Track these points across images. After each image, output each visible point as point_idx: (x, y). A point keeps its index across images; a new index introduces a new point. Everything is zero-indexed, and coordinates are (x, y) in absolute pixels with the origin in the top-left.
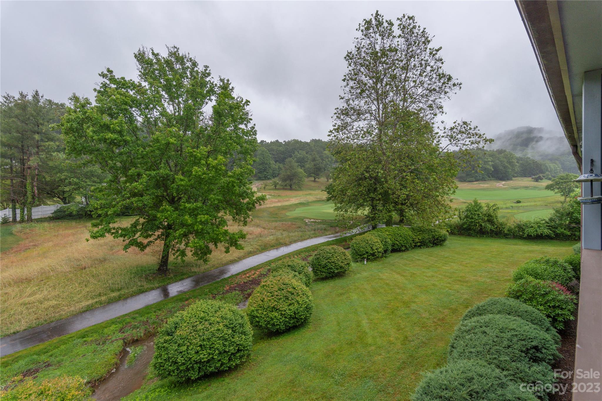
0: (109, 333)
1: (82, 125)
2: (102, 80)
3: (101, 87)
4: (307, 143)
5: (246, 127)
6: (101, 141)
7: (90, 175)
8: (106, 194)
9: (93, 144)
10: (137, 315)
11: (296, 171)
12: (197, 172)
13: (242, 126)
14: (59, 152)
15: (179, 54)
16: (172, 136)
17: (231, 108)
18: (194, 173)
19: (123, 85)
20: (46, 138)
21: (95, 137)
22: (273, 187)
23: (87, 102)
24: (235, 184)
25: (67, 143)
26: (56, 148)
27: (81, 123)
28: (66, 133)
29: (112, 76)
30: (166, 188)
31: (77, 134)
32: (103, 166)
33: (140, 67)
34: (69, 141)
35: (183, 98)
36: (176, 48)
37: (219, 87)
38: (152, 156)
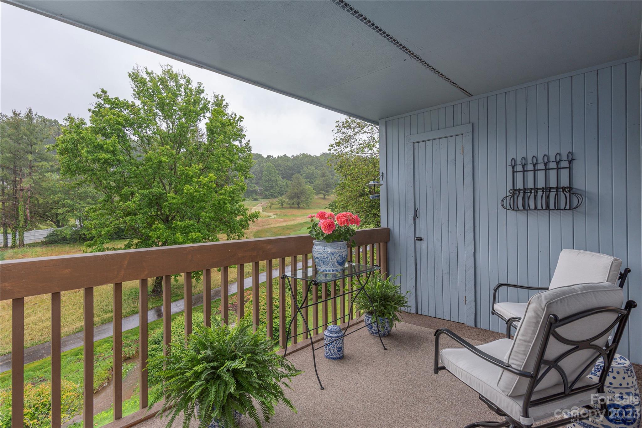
0: (102, 351)
1: (77, 145)
2: (96, 100)
3: (95, 108)
4: (316, 157)
5: (241, 143)
6: (95, 161)
7: (84, 197)
8: (100, 214)
9: (88, 164)
10: (130, 335)
11: (304, 187)
12: (188, 190)
13: (237, 143)
14: (52, 172)
15: (172, 72)
16: (164, 155)
17: (223, 125)
18: (185, 191)
19: (117, 104)
20: (40, 158)
21: (90, 158)
22: (279, 205)
23: (82, 122)
24: (226, 202)
25: (62, 164)
26: (49, 168)
27: (76, 143)
28: (61, 154)
29: (106, 96)
30: (160, 208)
31: (71, 154)
32: (97, 186)
33: (134, 86)
34: (64, 161)
35: (176, 116)
36: (170, 66)
37: (213, 104)
38: (145, 174)
